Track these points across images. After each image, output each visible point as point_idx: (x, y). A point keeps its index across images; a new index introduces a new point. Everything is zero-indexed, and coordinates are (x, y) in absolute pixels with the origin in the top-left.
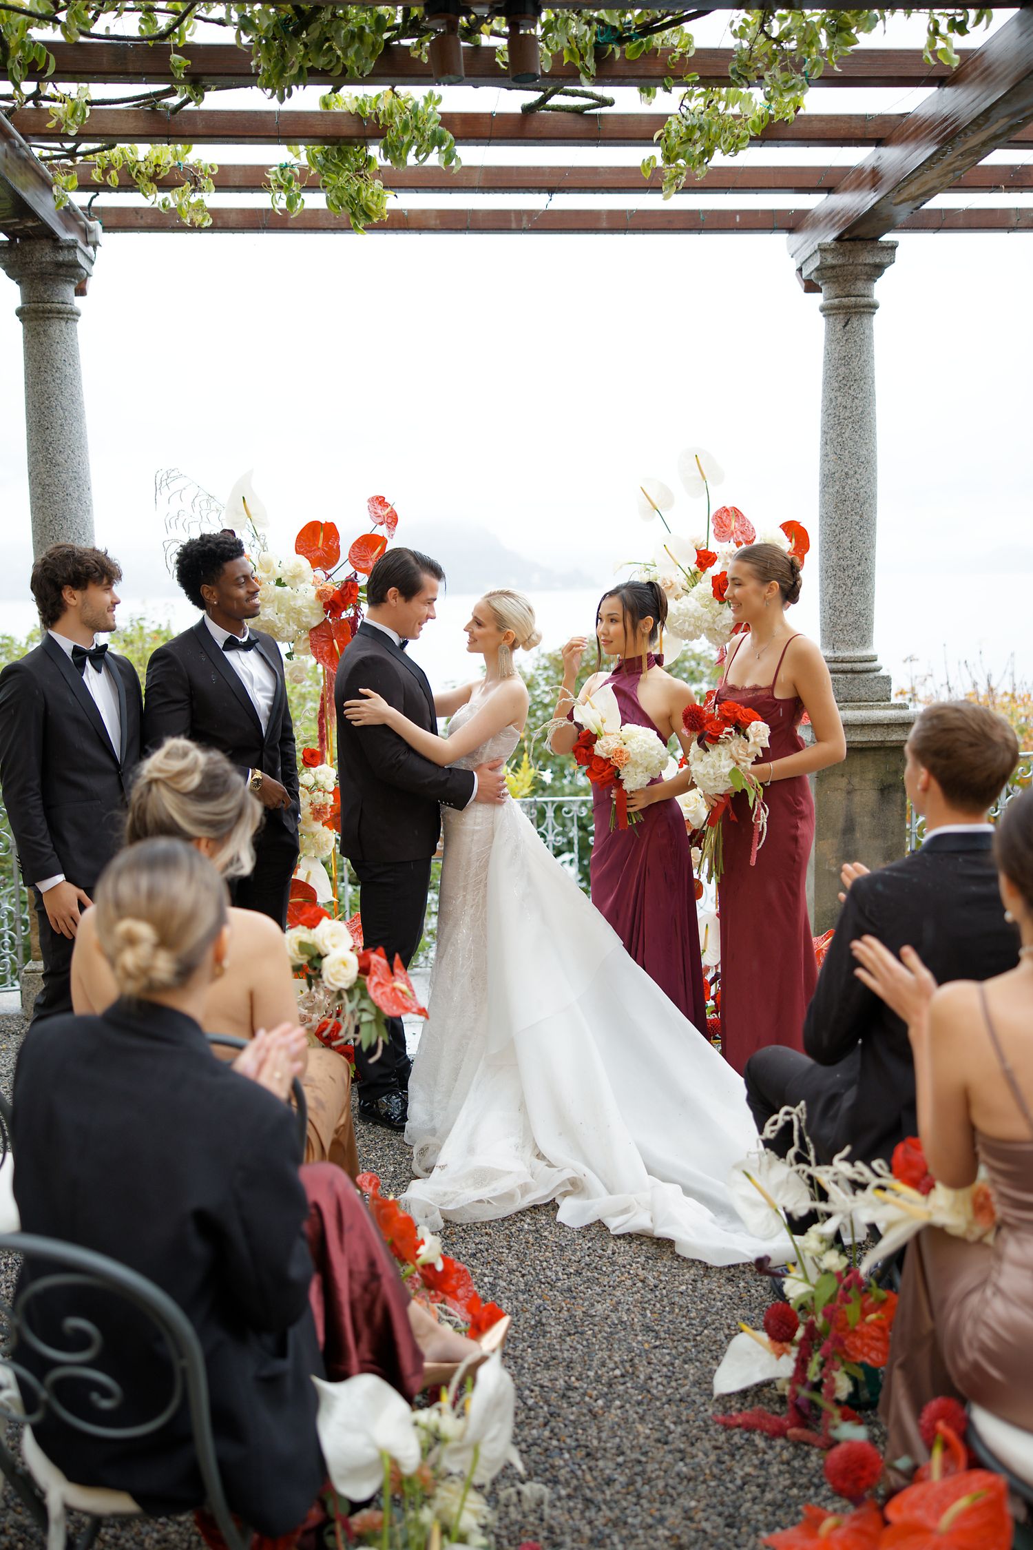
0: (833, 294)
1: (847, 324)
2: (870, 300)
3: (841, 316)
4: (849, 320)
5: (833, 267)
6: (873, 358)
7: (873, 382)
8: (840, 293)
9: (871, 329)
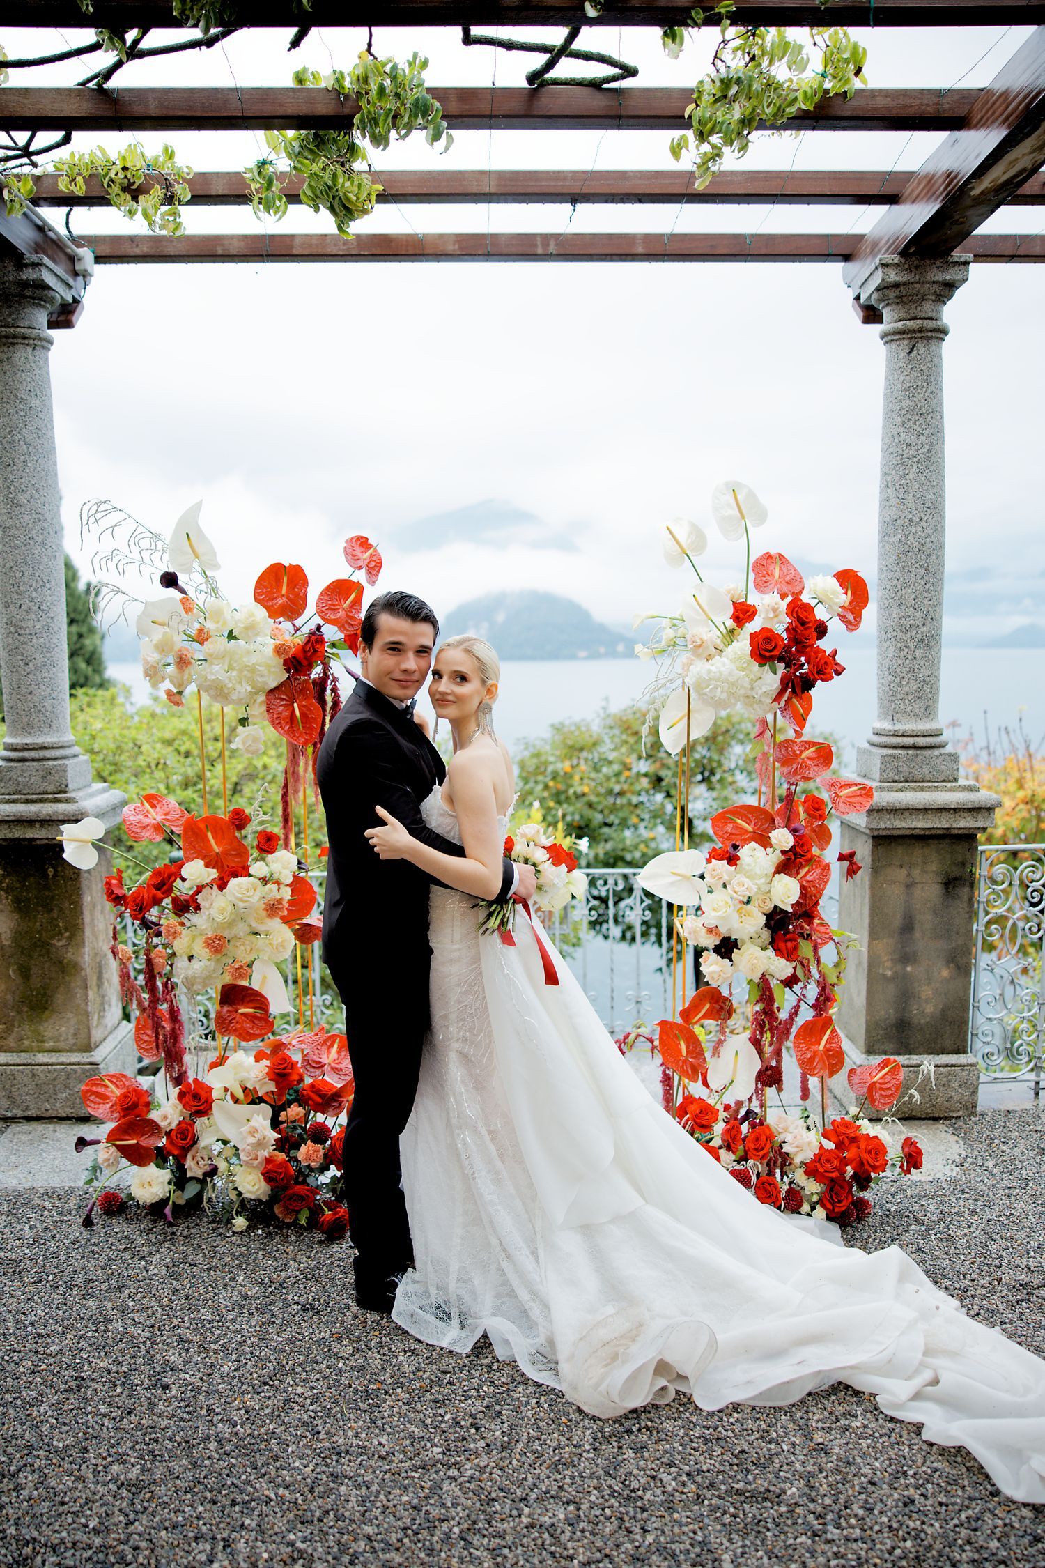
0: (896, 317)
1: (912, 350)
2: (939, 323)
3: (906, 342)
4: (914, 346)
5: (896, 285)
6: (941, 389)
7: (942, 417)
8: (904, 315)
9: (940, 357)
